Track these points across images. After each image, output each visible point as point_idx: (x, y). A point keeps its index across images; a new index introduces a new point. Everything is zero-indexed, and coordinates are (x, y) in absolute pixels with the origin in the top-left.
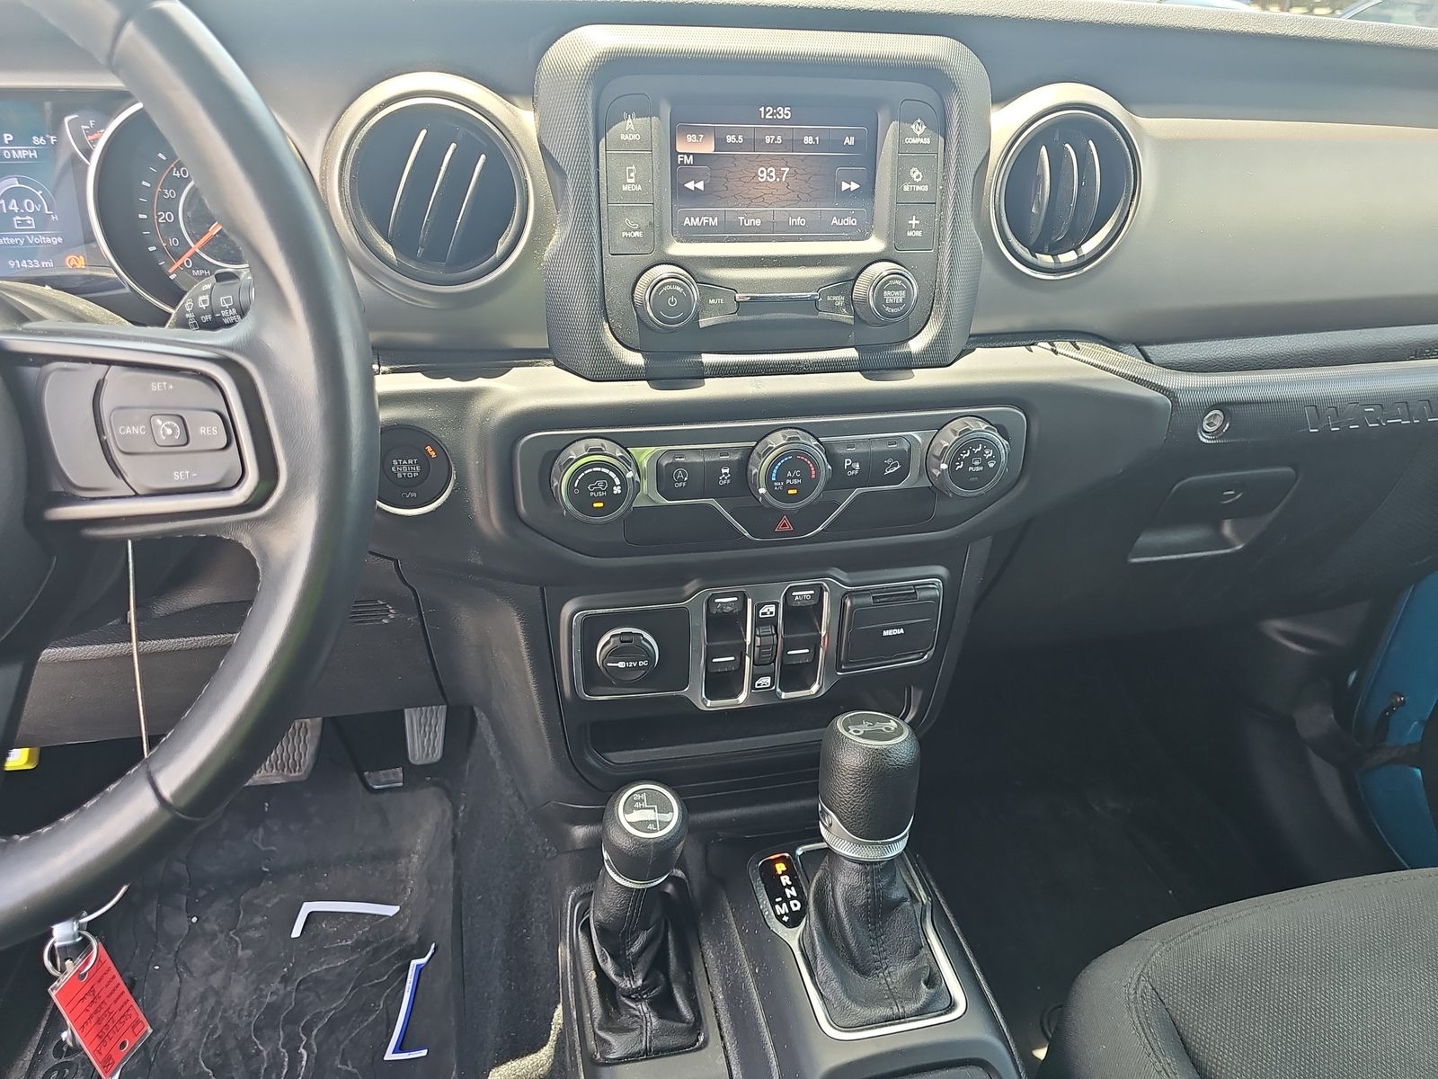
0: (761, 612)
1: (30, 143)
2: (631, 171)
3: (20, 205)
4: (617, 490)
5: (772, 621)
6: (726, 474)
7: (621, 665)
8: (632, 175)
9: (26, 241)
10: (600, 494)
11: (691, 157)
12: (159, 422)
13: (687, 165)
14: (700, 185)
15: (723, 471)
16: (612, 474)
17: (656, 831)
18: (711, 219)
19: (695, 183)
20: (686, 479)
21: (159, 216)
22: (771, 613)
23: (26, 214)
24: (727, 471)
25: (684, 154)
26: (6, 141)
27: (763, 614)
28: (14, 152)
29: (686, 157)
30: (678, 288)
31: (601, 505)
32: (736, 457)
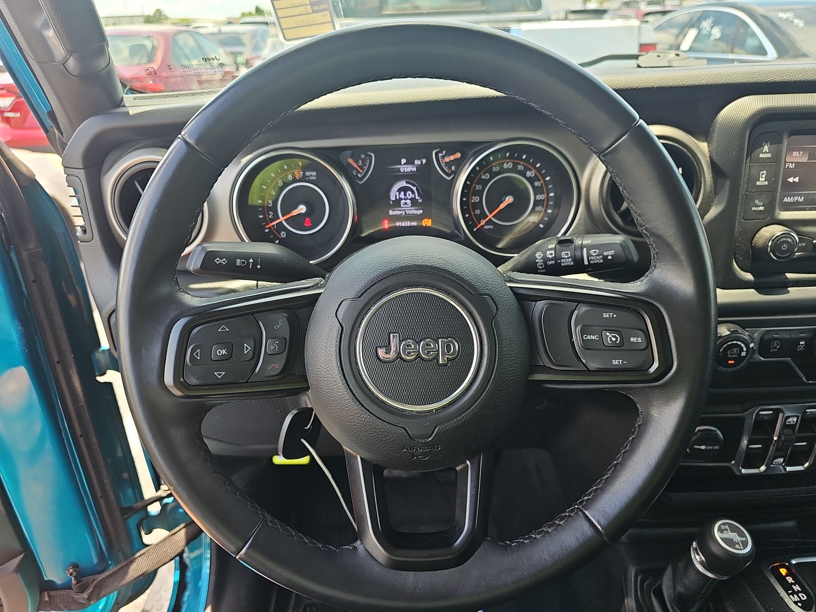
0: (787, 421)
1: (413, 163)
2: (763, 174)
3: (405, 195)
4: (743, 354)
5: (792, 427)
6: (802, 345)
7: (703, 447)
8: (764, 176)
9: (406, 213)
10: (734, 356)
11: (794, 164)
12: (608, 334)
13: (791, 168)
14: (797, 180)
15: (801, 343)
16: (743, 345)
17: (741, 550)
18: (799, 198)
19: (794, 178)
20: (778, 347)
21: (472, 199)
22: (794, 422)
23: (407, 199)
24: (803, 343)
25: (790, 162)
26: (403, 163)
27: (788, 422)
28: (405, 169)
29: (790, 164)
30: (789, 240)
31: (733, 362)
32: (810, 335)
